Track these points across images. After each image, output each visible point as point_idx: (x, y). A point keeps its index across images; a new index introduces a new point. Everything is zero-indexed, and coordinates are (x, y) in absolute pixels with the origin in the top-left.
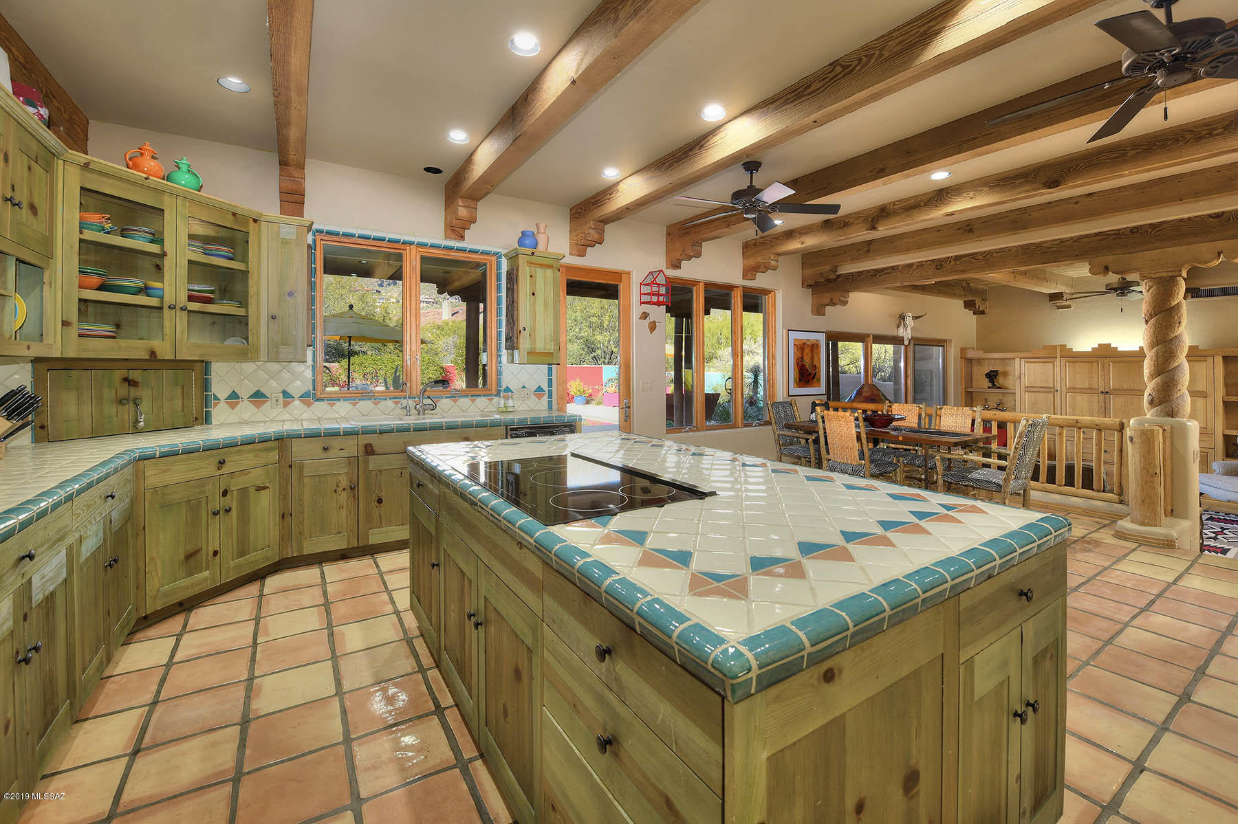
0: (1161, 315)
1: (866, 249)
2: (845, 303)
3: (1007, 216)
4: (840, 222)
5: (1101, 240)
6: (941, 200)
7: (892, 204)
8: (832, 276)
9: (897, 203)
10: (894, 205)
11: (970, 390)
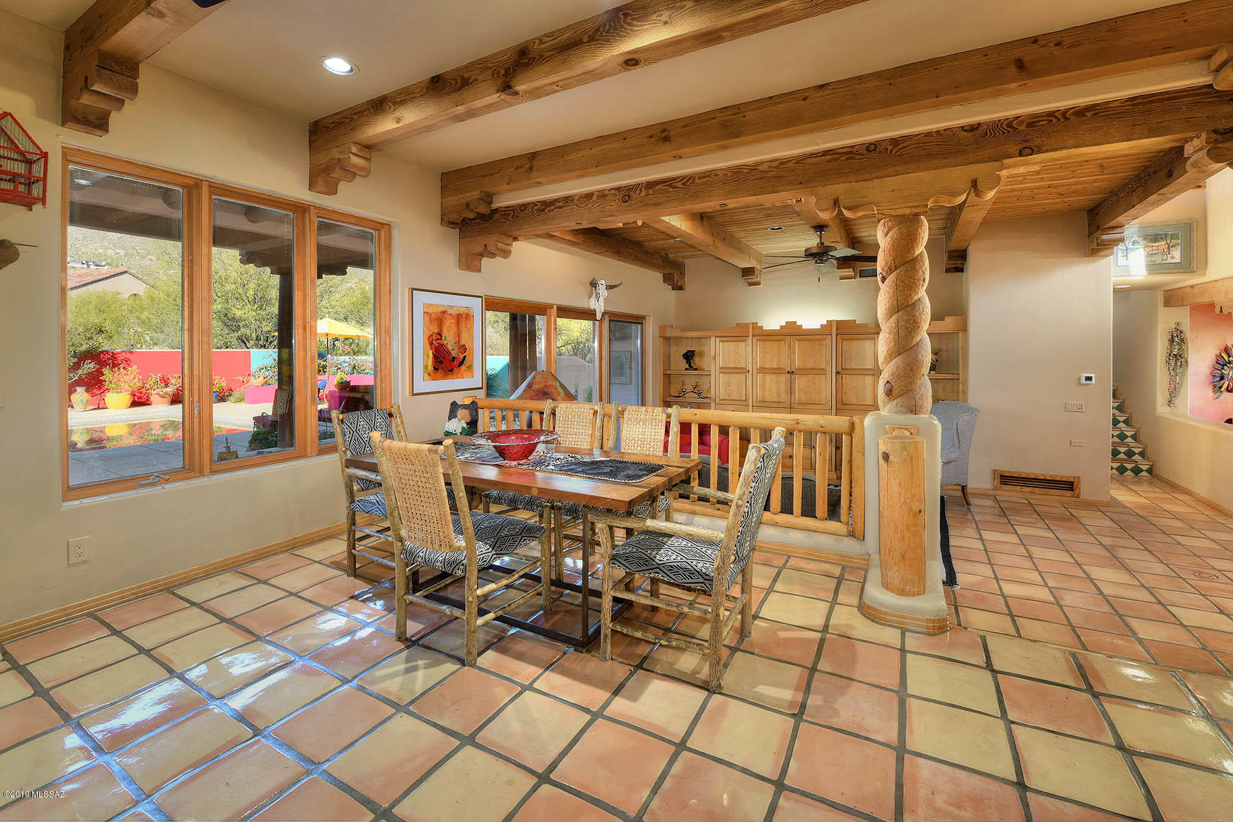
0: (903, 268)
1: (528, 166)
2: (506, 253)
3: (715, 118)
4: (456, 79)
5: (830, 161)
6: (615, 29)
7: (537, 41)
8: (483, 209)
9: (545, 39)
10: (541, 42)
11: (669, 372)
